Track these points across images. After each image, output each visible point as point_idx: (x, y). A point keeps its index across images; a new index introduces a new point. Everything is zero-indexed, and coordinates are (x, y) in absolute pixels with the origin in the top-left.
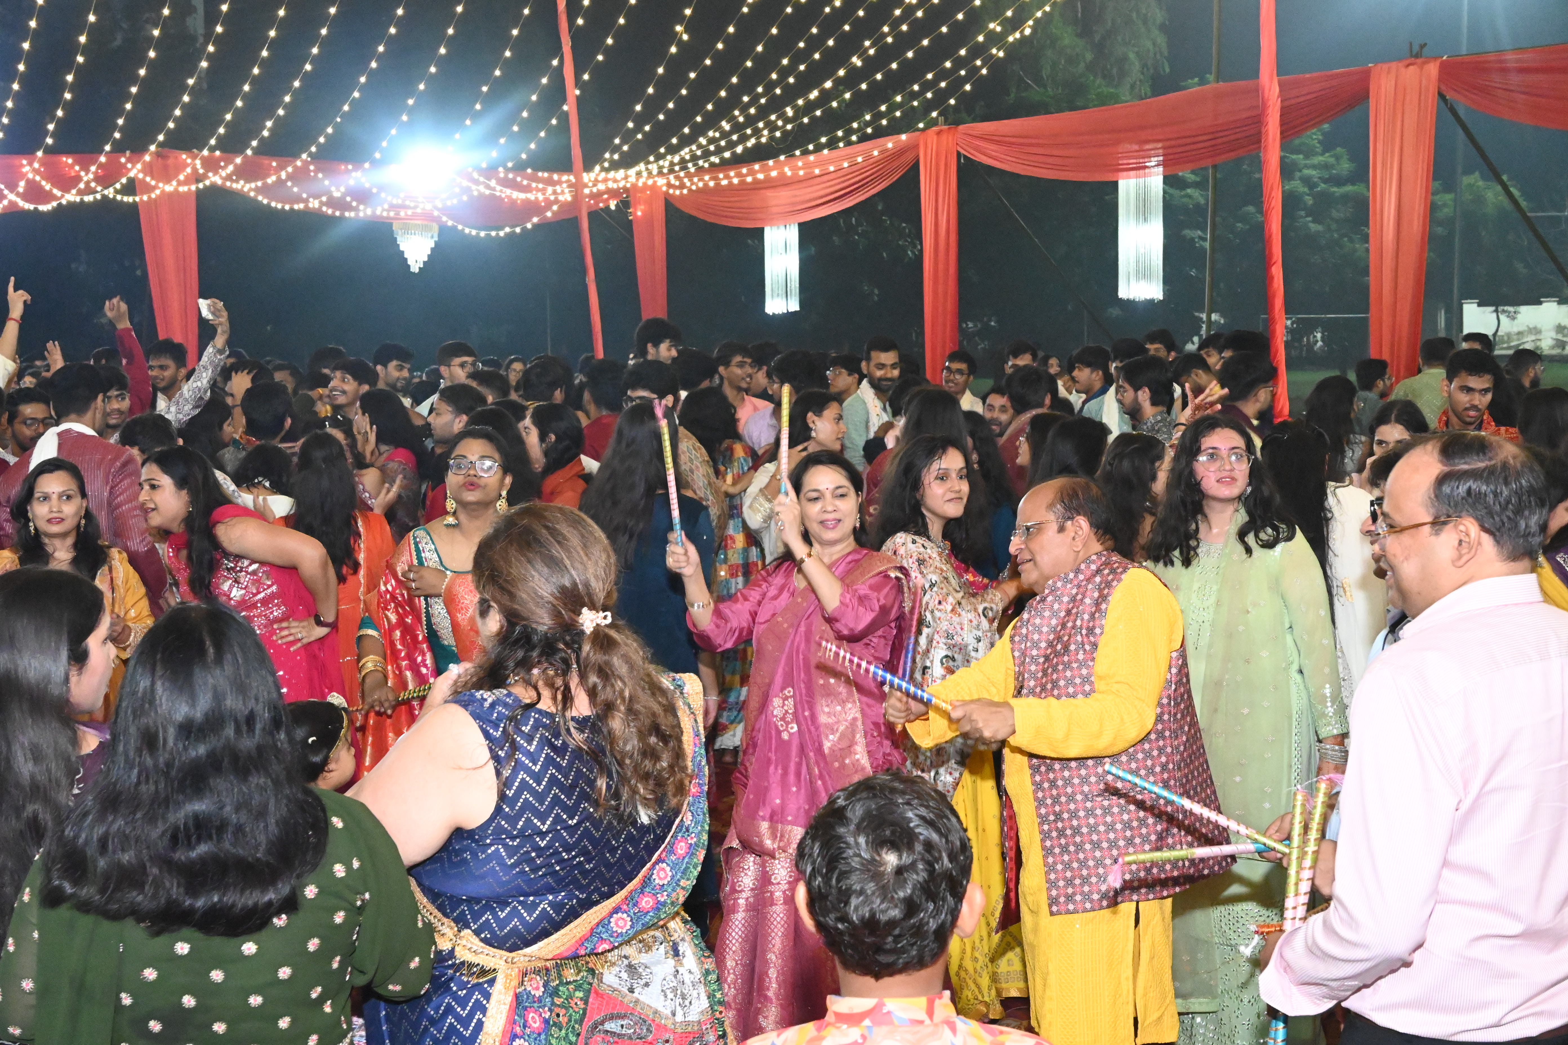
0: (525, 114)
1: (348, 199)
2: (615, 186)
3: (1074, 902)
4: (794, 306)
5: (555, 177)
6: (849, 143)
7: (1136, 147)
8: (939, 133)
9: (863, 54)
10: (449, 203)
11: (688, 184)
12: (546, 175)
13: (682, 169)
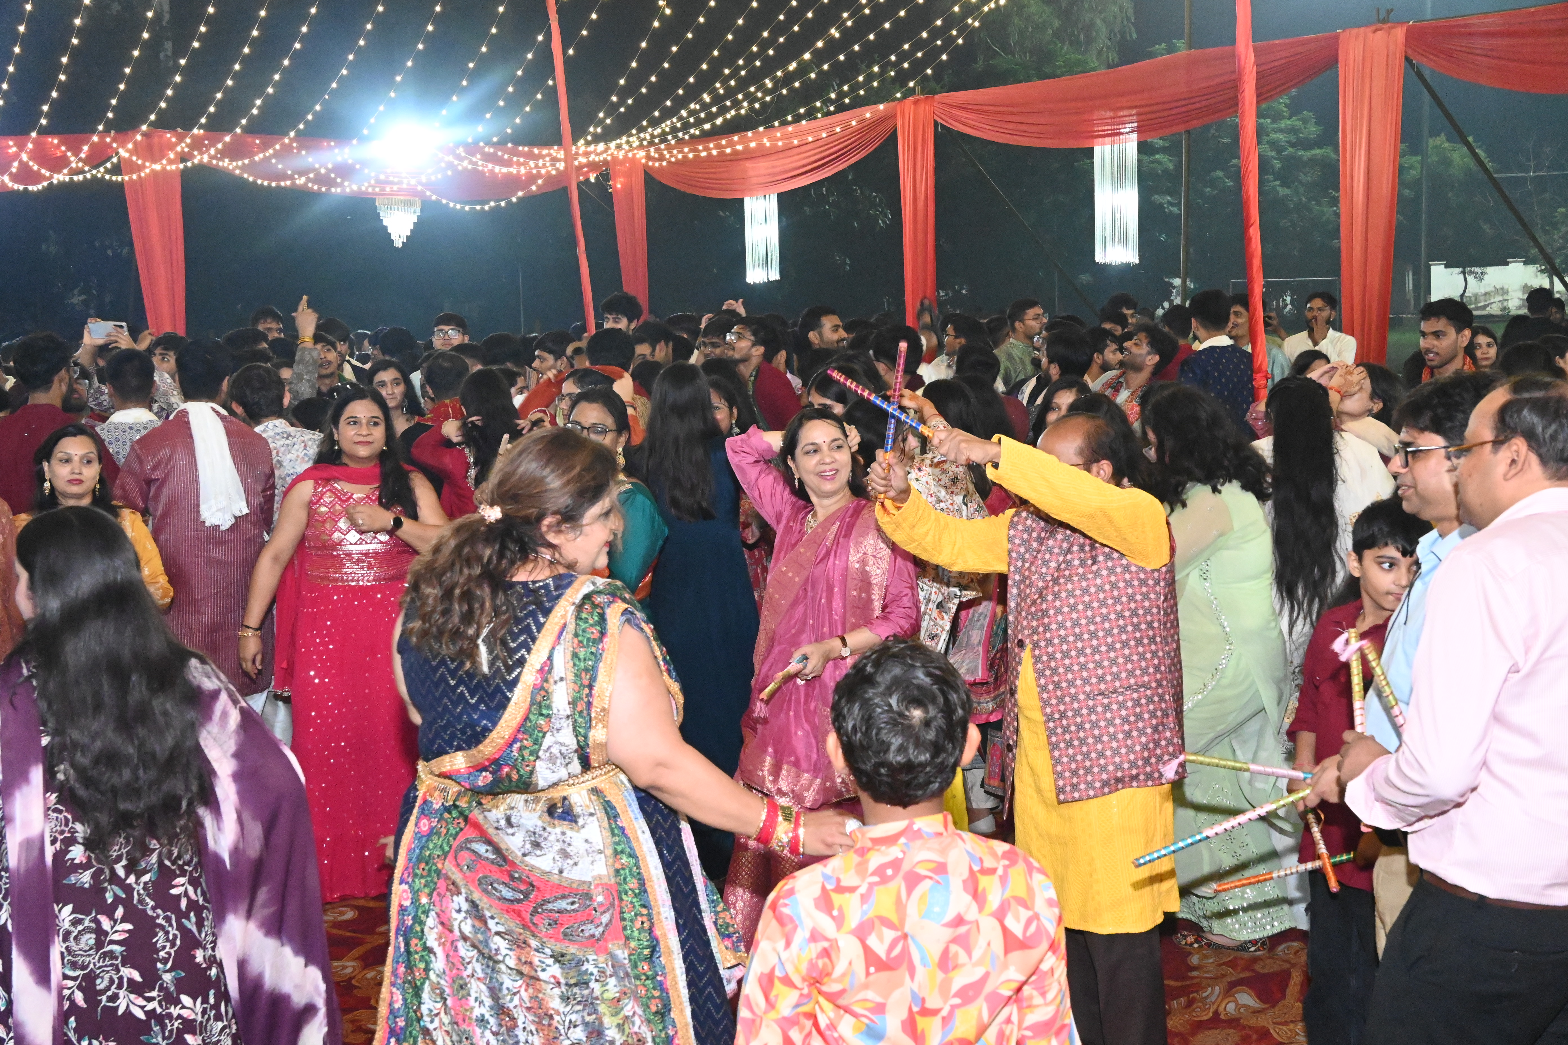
0: (511, 89)
1: (333, 175)
2: (597, 159)
3: (1079, 791)
4: (775, 275)
5: (536, 151)
6: (828, 114)
7: (1110, 114)
8: (916, 103)
9: (841, 27)
10: (433, 178)
11: (667, 156)
12: (526, 149)
13: (661, 142)
